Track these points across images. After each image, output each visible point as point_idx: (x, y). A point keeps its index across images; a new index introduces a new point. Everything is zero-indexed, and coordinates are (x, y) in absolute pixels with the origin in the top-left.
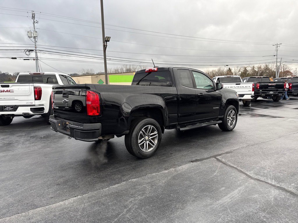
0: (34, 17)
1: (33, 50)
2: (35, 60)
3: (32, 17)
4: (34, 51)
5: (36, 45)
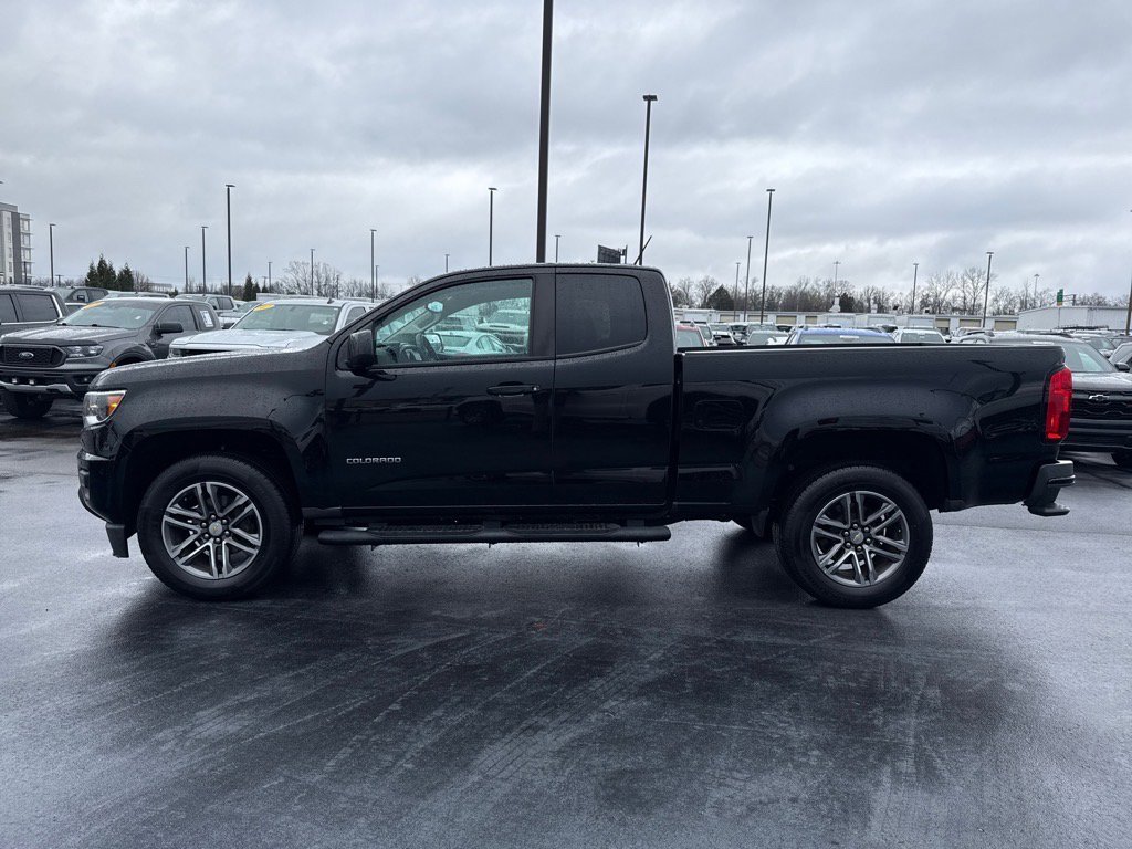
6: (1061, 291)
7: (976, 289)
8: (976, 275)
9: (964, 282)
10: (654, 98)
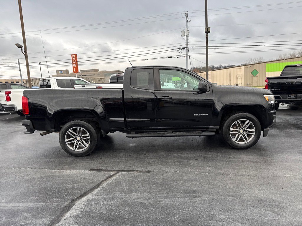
0: (188, 17)
1: (184, 48)
2: (186, 57)
3: (186, 17)
4: (186, 48)
5: (187, 43)
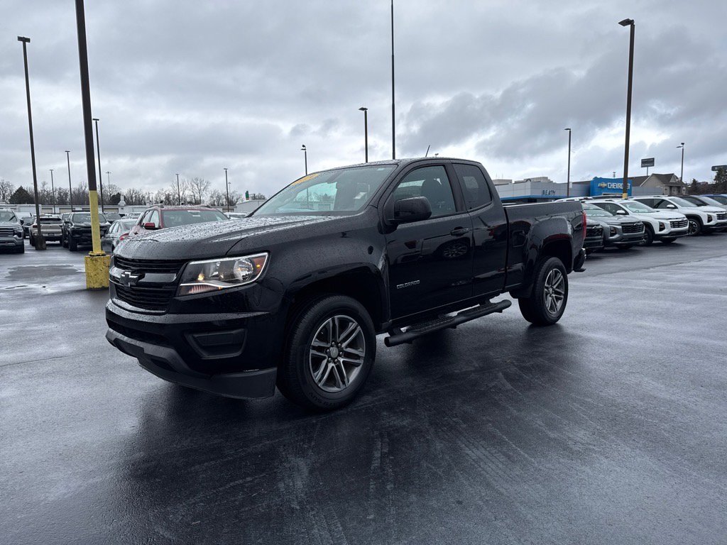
6: (247, 192)
7: (200, 190)
8: (198, 182)
9: (193, 186)
10: (28, 40)
